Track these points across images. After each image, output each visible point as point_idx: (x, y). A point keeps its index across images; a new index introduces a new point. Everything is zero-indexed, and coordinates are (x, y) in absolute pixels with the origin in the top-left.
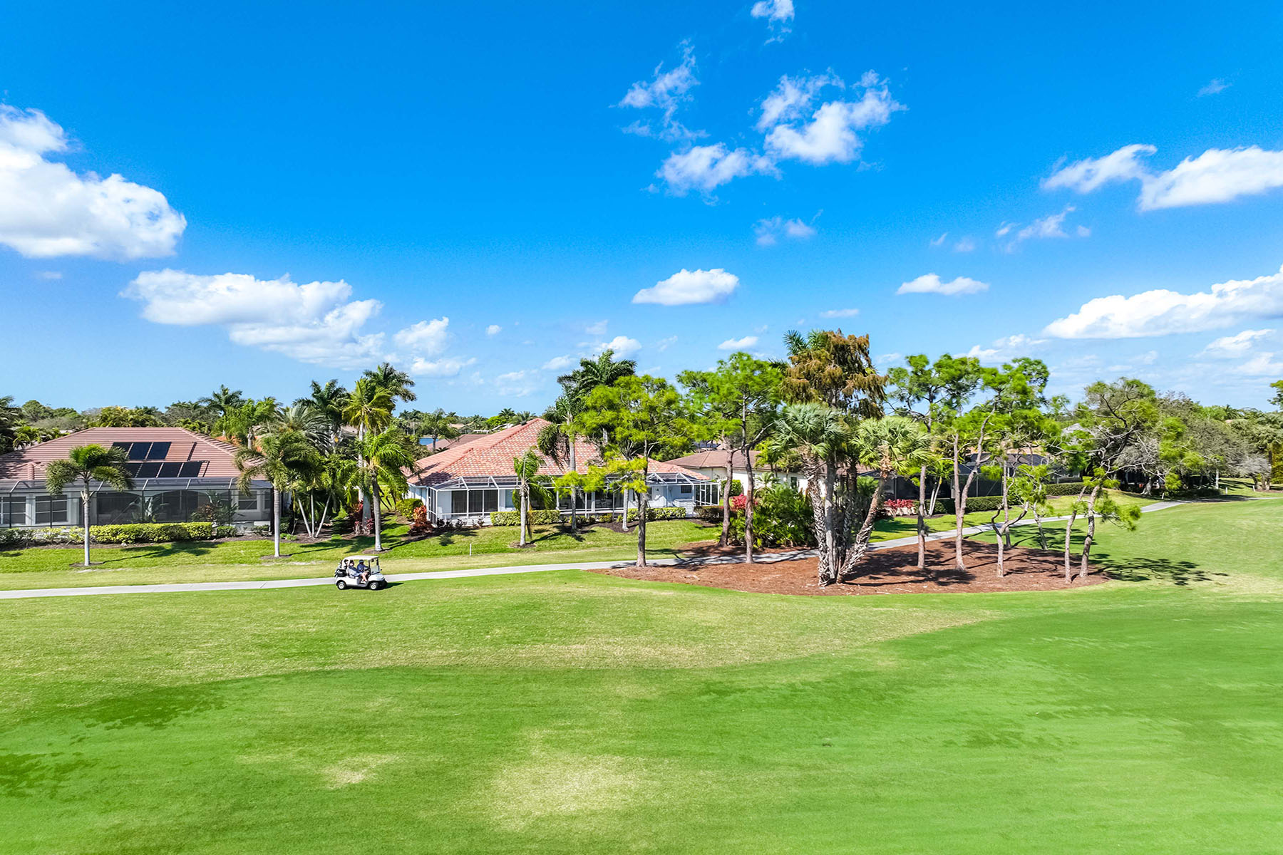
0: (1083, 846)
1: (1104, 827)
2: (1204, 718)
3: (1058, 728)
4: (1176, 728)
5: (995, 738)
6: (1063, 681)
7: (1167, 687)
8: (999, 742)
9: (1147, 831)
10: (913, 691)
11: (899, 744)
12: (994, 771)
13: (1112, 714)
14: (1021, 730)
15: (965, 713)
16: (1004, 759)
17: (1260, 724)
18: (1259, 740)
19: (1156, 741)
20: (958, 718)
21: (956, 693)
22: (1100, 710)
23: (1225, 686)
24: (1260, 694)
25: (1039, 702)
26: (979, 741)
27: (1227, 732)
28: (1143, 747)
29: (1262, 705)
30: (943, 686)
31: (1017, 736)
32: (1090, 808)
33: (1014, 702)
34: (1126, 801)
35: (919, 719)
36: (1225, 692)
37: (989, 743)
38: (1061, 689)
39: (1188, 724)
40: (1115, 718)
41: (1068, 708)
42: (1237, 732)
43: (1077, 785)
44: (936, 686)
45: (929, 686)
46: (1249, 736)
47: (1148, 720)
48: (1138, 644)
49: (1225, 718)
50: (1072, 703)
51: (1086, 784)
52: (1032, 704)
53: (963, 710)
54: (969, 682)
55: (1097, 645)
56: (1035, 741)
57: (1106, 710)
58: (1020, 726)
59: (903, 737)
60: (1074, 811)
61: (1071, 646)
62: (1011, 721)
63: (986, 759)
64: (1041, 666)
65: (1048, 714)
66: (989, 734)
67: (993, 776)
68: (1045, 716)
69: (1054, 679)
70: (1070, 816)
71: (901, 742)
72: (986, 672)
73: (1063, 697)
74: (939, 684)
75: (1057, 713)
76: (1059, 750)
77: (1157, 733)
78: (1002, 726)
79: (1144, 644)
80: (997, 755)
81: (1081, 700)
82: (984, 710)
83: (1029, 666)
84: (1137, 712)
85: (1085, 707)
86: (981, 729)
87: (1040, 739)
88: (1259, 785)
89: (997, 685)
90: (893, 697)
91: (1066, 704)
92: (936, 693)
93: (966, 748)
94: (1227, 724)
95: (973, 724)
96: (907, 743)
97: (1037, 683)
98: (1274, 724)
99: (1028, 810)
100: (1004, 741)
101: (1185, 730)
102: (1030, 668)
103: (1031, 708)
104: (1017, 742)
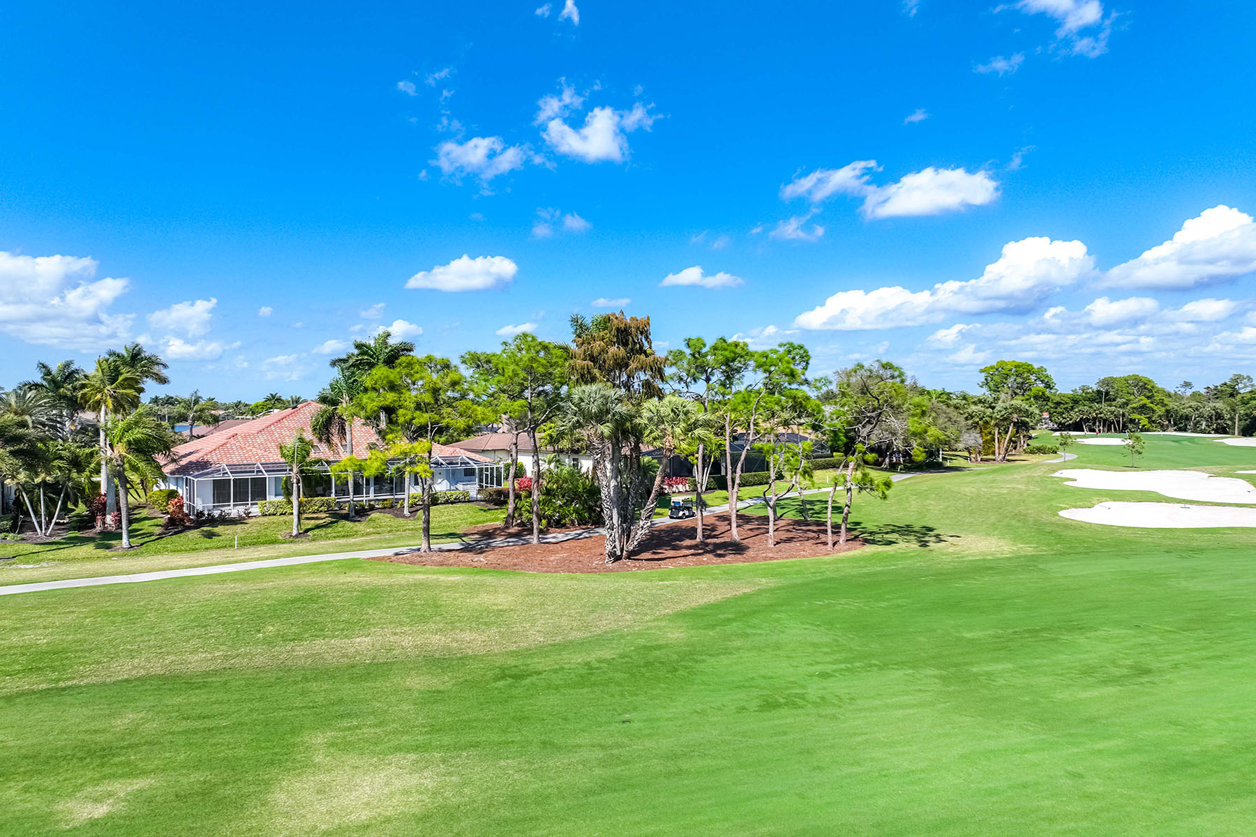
0: (871, 797)
1: (885, 776)
2: (956, 665)
3: (838, 686)
4: (935, 677)
5: (782, 701)
6: (835, 640)
7: (922, 639)
8: (786, 704)
9: (923, 776)
10: (704, 661)
11: (695, 714)
12: (785, 733)
13: (881, 668)
14: (804, 691)
15: (753, 679)
16: (792, 721)
17: (1000, 667)
18: (1001, 681)
19: (920, 691)
20: (747, 684)
21: (743, 660)
22: (870, 666)
23: (969, 635)
24: (998, 640)
25: (818, 663)
26: (769, 705)
27: (976, 676)
28: (910, 697)
29: (1000, 650)
30: (731, 653)
31: (802, 697)
32: (872, 759)
33: (795, 664)
34: (902, 750)
35: (712, 687)
36: (970, 641)
37: (777, 705)
38: (835, 648)
39: (944, 673)
40: (884, 672)
41: (843, 666)
42: (982, 675)
43: (859, 739)
44: (724, 654)
45: (718, 655)
46: (993, 678)
47: (911, 671)
48: (895, 602)
49: (972, 664)
50: (846, 661)
51: (867, 737)
52: (811, 665)
53: (750, 676)
54: (753, 648)
55: (861, 605)
56: (818, 700)
57: (876, 665)
58: (804, 687)
59: (699, 707)
60: (859, 764)
61: (839, 608)
62: (795, 683)
63: (776, 722)
64: (815, 628)
65: (827, 673)
66: (776, 697)
67: (785, 738)
68: (824, 675)
69: (827, 639)
70: (856, 769)
71: (698, 712)
72: (768, 637)
73: (838, 656)
74: (727, 652)
75: (835, 671)
76: (840, 707)
77: (919, 682)
78: (788, 688)
79: (899, 601)
80: (785, 717)
81: (854, 658)
82: (770, 674)
83: (806, 629)
84: (901, 664)
85: (858, 664)
86: (768, 693)
87: (823, 698)
88: (1006, 722)
89: (779, 649)
90: (686, 667)
91: (841, 662)
92: (725, 660)
93: (757, 713)
94: (975, 670)
95: (761, 689)
96: (702, 713)
97: (814, 645)
98: (1010, 666)
99: (818, 768)
100: (791, 703)
101: (941, 677)
102: (806, 631)
103: (811, 669)
104: (802, 703)
